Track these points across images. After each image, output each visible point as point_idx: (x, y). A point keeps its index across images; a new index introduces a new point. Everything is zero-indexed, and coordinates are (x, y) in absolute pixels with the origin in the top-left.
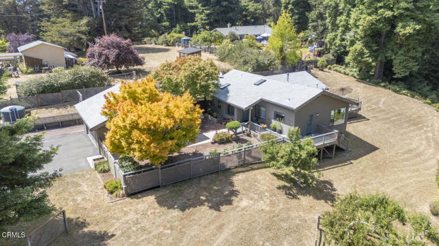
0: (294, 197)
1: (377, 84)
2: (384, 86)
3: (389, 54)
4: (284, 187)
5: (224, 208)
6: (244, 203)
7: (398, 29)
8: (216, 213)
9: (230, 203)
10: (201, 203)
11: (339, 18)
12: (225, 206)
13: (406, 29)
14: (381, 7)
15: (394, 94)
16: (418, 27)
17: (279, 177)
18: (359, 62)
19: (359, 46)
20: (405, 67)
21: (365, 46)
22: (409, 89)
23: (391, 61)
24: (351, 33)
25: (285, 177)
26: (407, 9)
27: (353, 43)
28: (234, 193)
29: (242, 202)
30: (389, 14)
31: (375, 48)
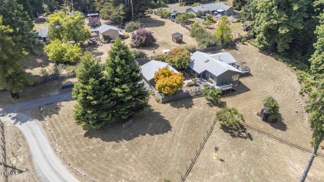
0: (212, 107)
4: (209, 103)
5: (189, 108)
6: (195, 108)
7: (279, 30)
8: (187, 110)
9: (191, 107)
10: (183, 107)
13: (283, 31)
14: (272, 18)
16: (288, 31)
17: (208, 100)
19: (261, 35)
20: (282, 47)
21: (265, 35)
23: (277, 43)
25: (210, 100)
26: (284, 21)
27: (259, 33)
28: (193, 104)
29: (195, 107)
30: (275, 22)
31: (269, 37)
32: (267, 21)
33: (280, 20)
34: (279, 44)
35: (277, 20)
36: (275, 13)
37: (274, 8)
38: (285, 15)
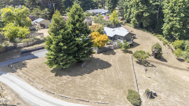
0: (126, 53)
1: (139, 29)
2: (141, 30)
3: (142, 21)
7: (144, 15)
10: (111, 54)
11: (128, 10)
13: (146, 15)
14: (140, 9)
15: (143, 32)
16: (149, 14)
18: (134, 23)
19: (134, 19)
20: (146, 24)
21: (136, 19)
22: (147, 30)
23: (142, 23)
24: (132, 15)
25: (123, 50)
26: (146, 9)
27: (132, 18)
28: (115, 53)
29: (117, 54)
30: (142, 10)
31: (138, 19)
32: (137, 10)
33: (144, 9)
34: (143, 23)
35: (142, 9)
36: (140, 5)
37: (139, 3)
38: (146, 7)
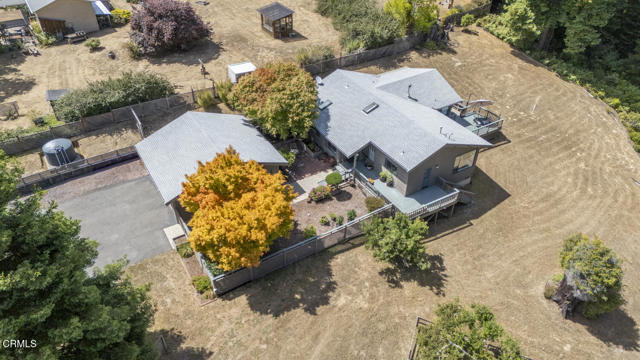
1: (538, 61)
2: (547, 66)
3: (563, 19)
4: (387, 271)
5: (320, 310)
6: (342, 301)
8: (312, 318)
9: (326, 301)
12: (321, 307)
15: (559, 80)
18: (519, 29)
19: (521, 4)
20: (581, 40)
21: (531, 6)
23: (564, 29)
28: (331, 286)
29: (339, 299)
